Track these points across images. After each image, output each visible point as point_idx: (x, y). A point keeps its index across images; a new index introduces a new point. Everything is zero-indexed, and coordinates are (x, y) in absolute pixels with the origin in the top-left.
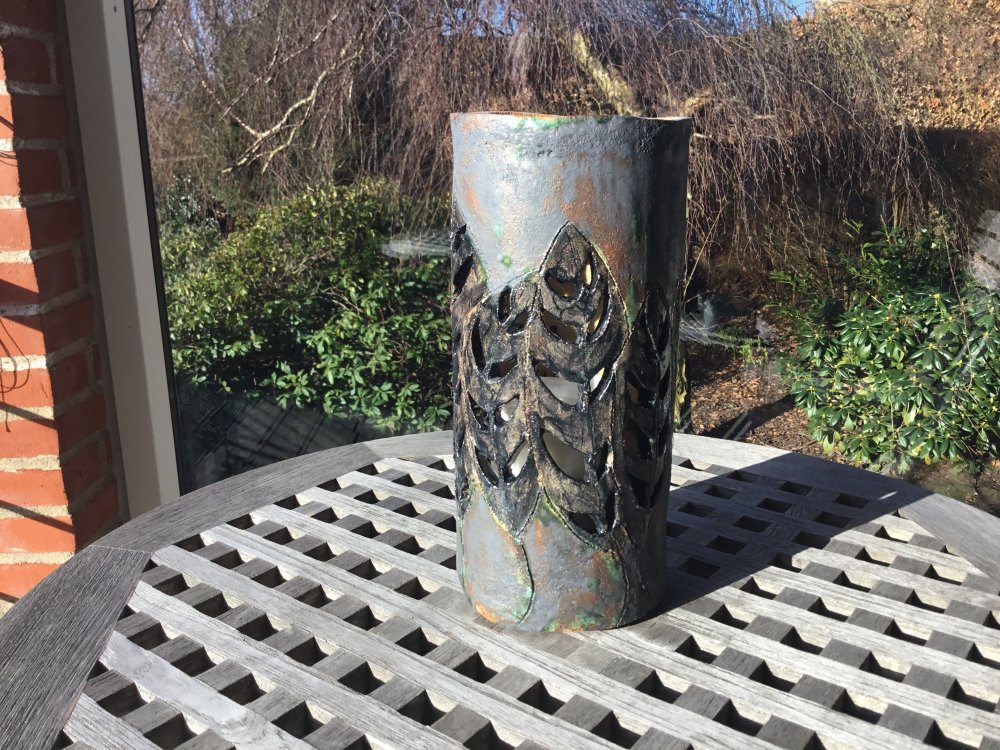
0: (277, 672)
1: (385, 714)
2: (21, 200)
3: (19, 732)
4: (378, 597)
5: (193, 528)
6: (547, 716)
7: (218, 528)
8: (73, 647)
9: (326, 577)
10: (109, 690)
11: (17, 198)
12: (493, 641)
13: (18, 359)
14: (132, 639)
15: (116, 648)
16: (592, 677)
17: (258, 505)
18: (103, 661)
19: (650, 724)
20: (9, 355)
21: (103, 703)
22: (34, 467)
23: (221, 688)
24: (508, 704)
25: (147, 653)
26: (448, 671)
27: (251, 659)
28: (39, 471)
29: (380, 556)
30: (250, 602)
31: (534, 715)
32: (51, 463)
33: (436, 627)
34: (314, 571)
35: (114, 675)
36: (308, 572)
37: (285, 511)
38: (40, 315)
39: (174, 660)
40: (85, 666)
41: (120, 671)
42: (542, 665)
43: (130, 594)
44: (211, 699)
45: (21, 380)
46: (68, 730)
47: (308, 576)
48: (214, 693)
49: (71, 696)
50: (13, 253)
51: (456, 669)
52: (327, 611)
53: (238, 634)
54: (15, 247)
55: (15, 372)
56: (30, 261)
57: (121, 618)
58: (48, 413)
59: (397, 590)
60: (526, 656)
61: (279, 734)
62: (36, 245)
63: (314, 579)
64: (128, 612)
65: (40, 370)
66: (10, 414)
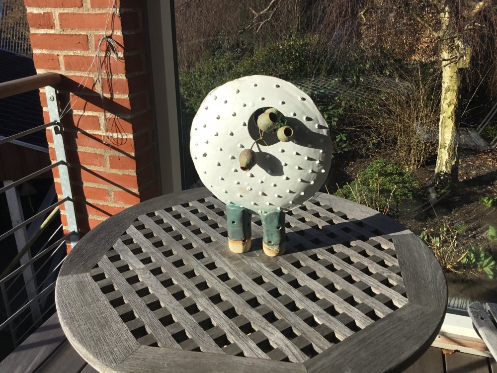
0: (157, 257)
1: (179, 274)
2: (126, 76)
3: (87, 262)
4: (195, 241)
5: (153, 210)
6: (222, 282)
7: (160, 211)
8: (107, 241)
9: (184, 232)
10: (112, 254)
11: (124, 75)
12: (220, 259)
13: (123, 134)
14: (123, 241)
15: (118, 244)
16: (242, 274)
17: (175, 204)
18: (114, 247)
19: (249, 289)
20: (120, 132)
21: (109, 258)
22: (128, 174)
23: (141, 259)
24: (214, 277)
25: (126, 246)
26: (203, 265)
27: (152, 253)
28: (129, 175)
29: (203, 228)
30: (159, 236)
31: (219, 281)
32: (133, 173)
33: (207, 252)
34: (181, 230)
35: (115, 251)
36: (180, 229)
37: (183, 208)
38: (131, 119)
39: (132, 249)
40: (108, 247)
41: (117, 250)
42: (230, 268)
43: (127, 228)
44: (137, 262)
45: (124, 142)
46: (99, 264)
47: (179, 231)
48: (138, 260)
49: (103, 255)
50: (123, 95)
51: (205, 265)
52: (179, 242)
53: (152, 245)
54: (124, 93)
55: (122, 139)
56: (128, 99)
57: (123, 235)
58: (133, 154)
59: (202, 240)
60: (227, 265)
61: (150, 274)
62: (130, 93)
63: (180, 232)
64: (125, 233)
65: (130, 139)
66: (120, 153)
